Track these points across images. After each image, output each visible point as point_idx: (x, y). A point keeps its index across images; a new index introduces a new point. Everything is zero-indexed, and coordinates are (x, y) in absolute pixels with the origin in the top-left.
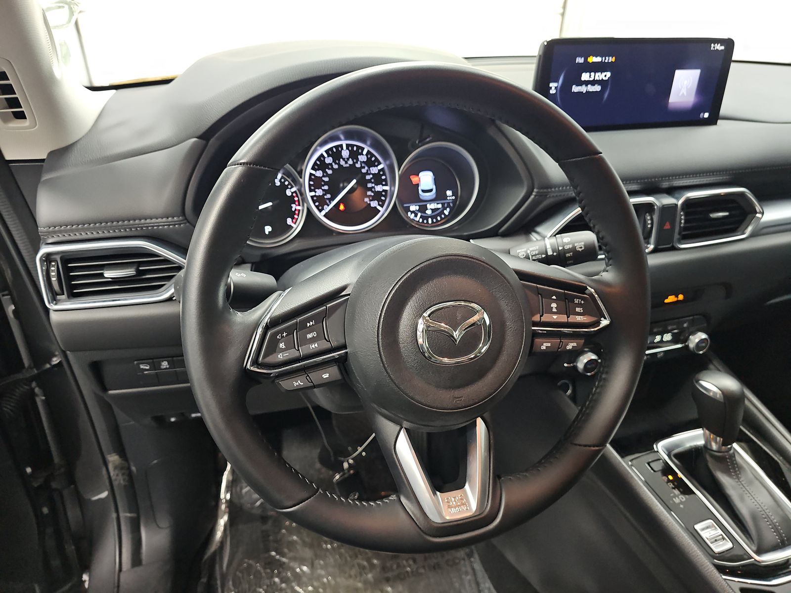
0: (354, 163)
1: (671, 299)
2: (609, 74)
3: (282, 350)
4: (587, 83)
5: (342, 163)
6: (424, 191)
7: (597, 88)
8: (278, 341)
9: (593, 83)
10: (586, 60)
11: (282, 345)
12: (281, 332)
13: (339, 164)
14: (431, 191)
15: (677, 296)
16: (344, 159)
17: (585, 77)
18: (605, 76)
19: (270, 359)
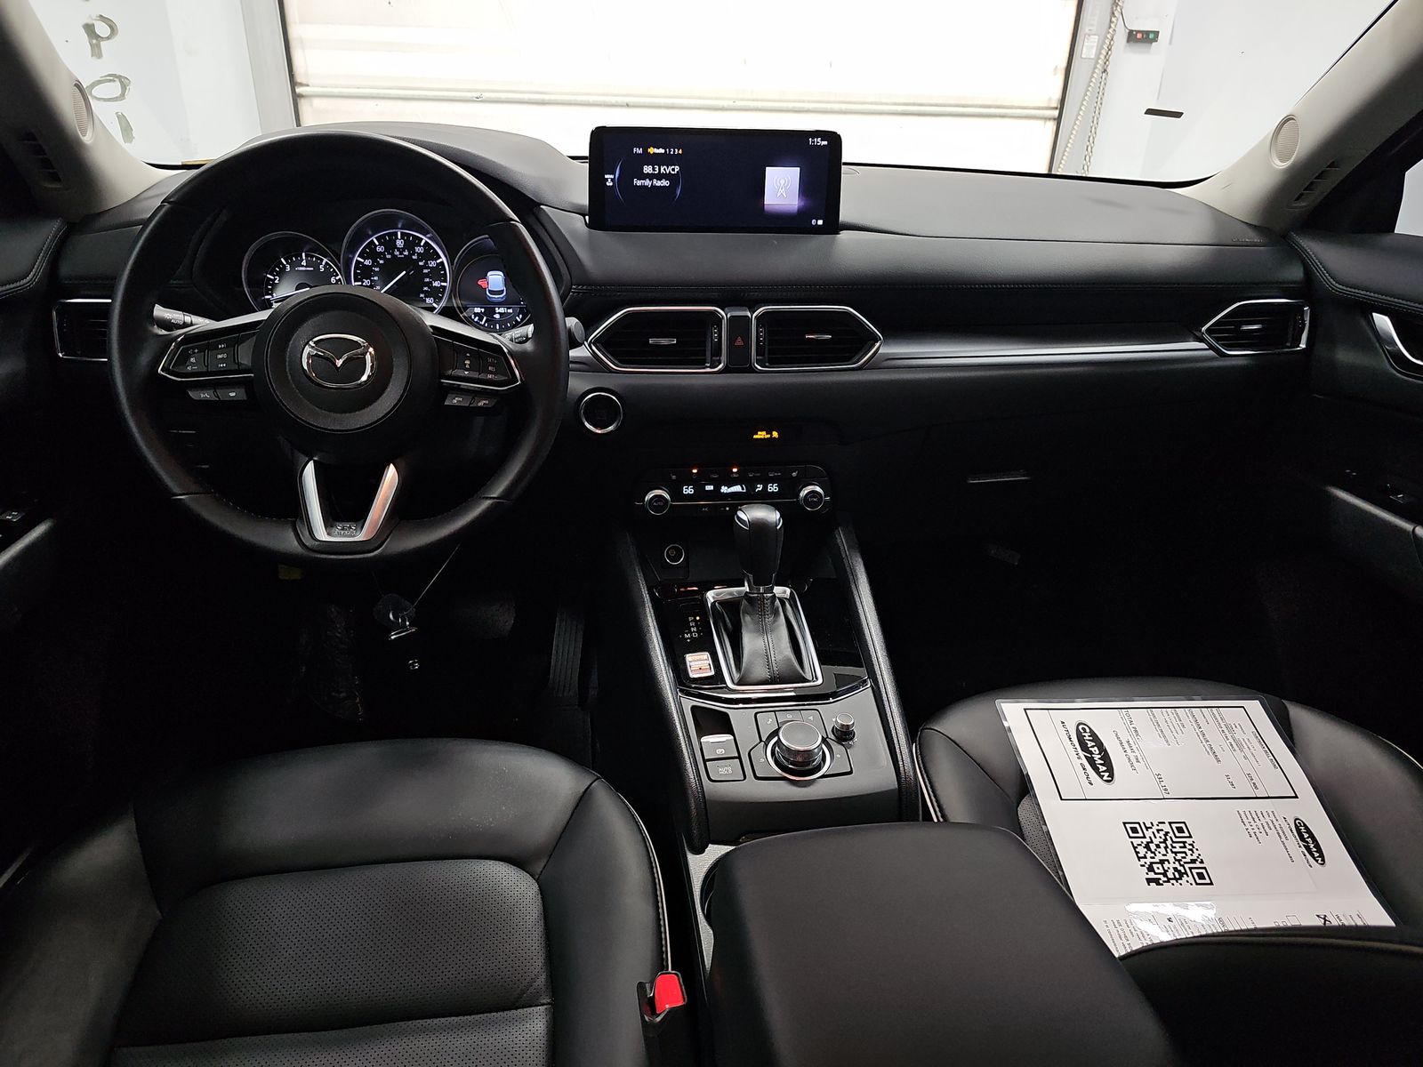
0: (410, 255)
1: (761, 435)
2: (677, 168)
3: (192, 364)
4: (651, 177)
5: (397, 253)
6: (490, 291)
7: (665, 183)
8: (189, 356)
9: (660, 177)
10: (645, 151)
11: (193, 360)
12: (193, 348)
13: (392, 254)
14: (502, 292)
15: (769, 432)
16: (398, 249)
17: (648, 169)
18: (673, 170)
19: (180, 369)
